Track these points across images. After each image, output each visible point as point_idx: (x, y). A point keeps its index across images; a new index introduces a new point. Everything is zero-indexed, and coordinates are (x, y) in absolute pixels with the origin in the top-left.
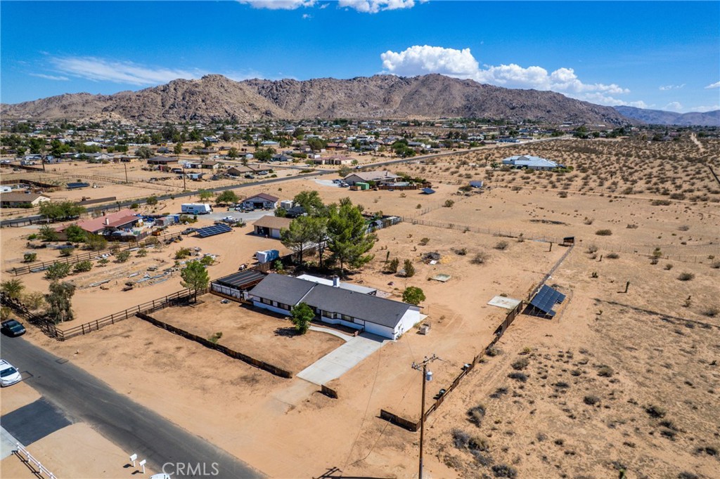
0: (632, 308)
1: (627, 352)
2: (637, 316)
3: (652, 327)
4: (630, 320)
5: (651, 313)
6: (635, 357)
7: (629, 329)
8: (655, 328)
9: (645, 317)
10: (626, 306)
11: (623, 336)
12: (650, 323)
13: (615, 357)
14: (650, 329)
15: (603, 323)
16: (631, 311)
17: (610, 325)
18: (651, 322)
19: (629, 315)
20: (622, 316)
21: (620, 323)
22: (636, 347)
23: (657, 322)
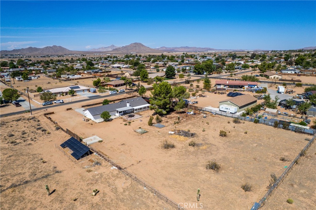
0: (30, 181)
1: (11, 154)
2: (21, 176)
3: (6, 175)
4: (24, 171)
5: (14, 186)
6: (6, 154)
7: (19, 165)
8: (4, 175)
9: (15, 180)
10: (35, 180)
11: (19, 160)
12: (9, 177)
13: (15, 150)
14: (7, 173)
15: (36, 159)
16: (28, 179)
17: (31, 161)
18: (9, 179)
19: (27, 175)
20: (31, 171)
21: (28, 165)
22: (8, 159)
23: (5, 181)
